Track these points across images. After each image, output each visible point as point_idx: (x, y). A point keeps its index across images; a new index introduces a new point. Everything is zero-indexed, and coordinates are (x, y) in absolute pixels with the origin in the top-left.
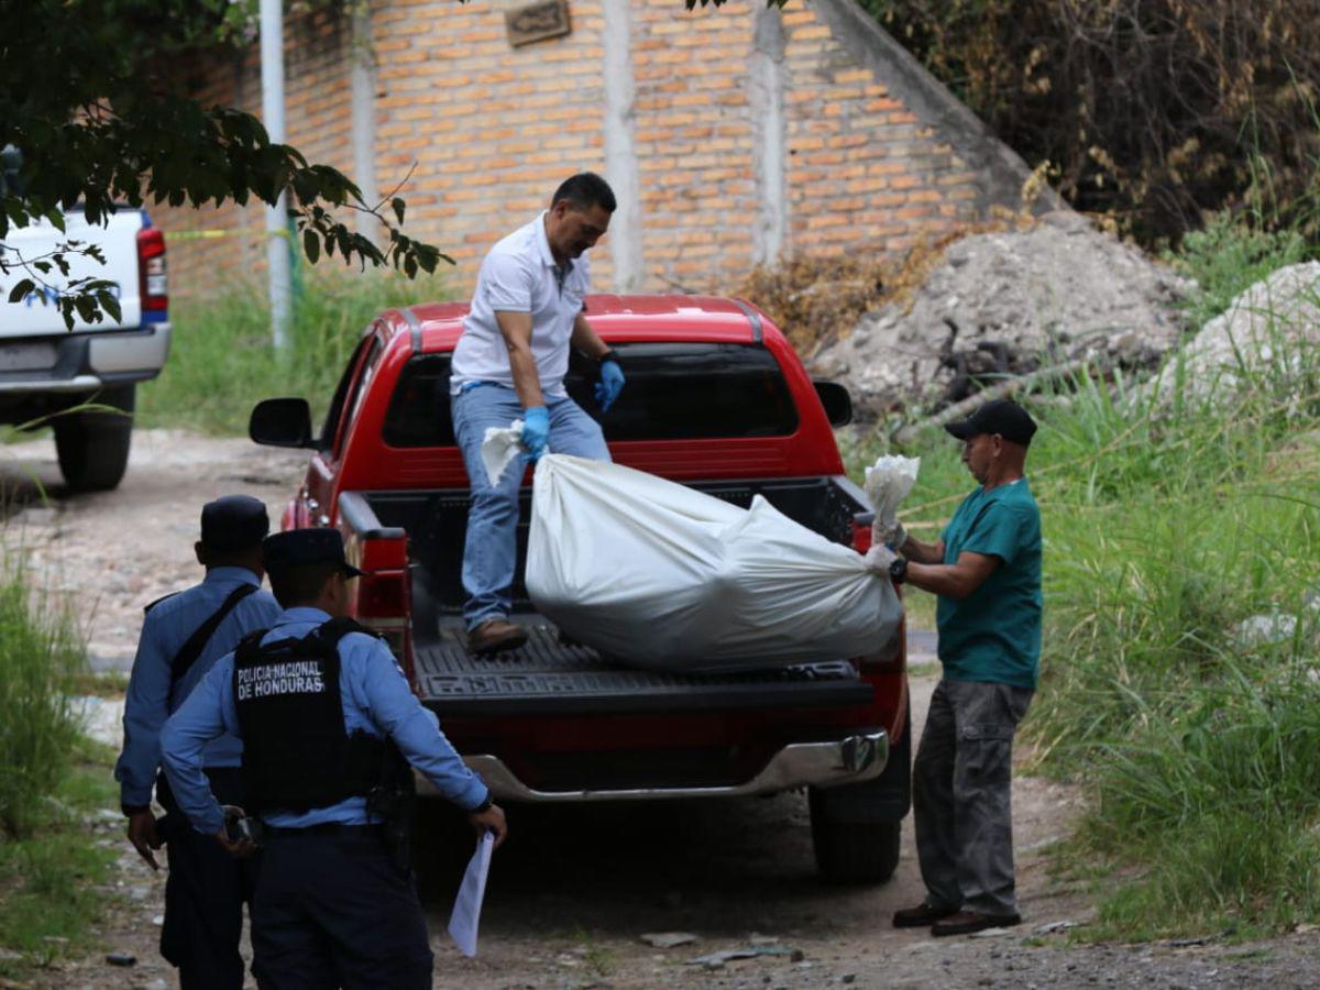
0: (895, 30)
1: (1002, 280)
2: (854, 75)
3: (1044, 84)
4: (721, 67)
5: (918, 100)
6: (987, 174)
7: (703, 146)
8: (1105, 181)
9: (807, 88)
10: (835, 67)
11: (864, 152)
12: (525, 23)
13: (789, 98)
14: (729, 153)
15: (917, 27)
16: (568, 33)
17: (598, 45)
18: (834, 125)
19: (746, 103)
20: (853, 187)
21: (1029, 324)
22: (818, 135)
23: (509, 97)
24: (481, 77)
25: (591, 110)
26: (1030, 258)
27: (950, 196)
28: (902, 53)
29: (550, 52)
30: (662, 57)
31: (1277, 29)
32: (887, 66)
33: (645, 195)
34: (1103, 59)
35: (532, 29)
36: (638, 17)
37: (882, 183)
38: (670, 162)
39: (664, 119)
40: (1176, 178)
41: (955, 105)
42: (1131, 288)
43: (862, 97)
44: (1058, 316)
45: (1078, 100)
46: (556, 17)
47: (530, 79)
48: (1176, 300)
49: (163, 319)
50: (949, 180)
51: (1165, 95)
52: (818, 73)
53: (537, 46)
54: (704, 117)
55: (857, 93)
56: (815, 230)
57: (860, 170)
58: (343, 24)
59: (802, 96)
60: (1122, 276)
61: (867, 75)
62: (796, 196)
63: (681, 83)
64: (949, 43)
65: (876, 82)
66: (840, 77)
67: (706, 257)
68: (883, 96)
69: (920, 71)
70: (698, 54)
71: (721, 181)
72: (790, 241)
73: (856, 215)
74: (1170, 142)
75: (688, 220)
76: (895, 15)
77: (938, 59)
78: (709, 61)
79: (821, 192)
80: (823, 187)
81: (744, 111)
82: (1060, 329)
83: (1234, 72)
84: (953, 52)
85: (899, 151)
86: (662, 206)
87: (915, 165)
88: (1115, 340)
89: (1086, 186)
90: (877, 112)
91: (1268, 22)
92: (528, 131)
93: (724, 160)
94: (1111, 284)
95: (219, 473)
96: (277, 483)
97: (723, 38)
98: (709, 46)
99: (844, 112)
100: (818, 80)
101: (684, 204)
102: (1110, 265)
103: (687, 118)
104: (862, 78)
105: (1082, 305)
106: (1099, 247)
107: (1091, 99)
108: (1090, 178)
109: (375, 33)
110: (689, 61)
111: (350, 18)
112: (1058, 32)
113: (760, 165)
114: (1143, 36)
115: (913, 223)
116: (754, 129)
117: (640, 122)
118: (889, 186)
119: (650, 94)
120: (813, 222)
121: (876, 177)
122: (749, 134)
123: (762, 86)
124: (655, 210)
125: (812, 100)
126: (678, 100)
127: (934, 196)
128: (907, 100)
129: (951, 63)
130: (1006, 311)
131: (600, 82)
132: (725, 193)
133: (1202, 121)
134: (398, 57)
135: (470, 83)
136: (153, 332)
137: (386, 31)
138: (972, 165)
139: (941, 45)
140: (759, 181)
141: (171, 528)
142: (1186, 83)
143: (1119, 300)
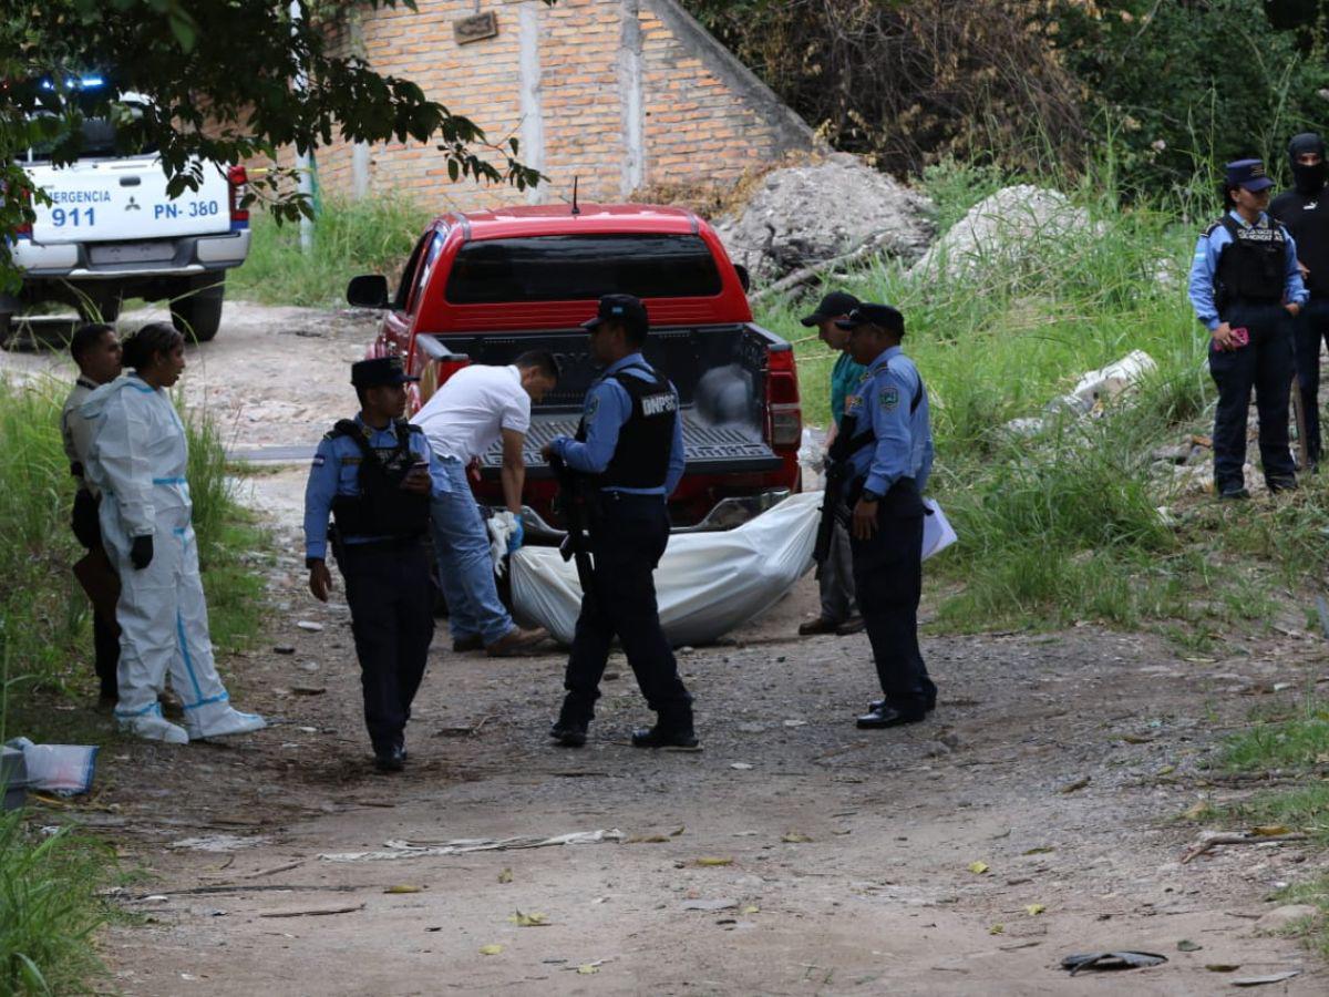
0: (716, 32)
1: (803, 198)
2: (689, 63)
3: (817, 68)
4: (599, 57)
5: (732, 80)
6: (779, 129)
7: (587, 110)
8: (858, 133)
9: (658, 72)
10: (675, 57)
11: (695, 114)
12: (467, 29)
13: (645, 78)
14: (605, 115)
15: (731, 31)
16: (496, 35)
17: (516, 43)
18: (676, 96)
19: (616, 82)
20: (689, 137)
21: (821, 227)
22: (664, 102)
23: (456, 78)
24: (437, 65)
25: (510, 87)
26: (820, 183)
27: (754, 143)
28: (722, 48)
29: (485, 47)
30: (560, 51)
31: (973, 32)
32: (712, 56)
33: (548, 143)
34: (856, 52)
35: (472, 33)
36: (543, 24)
37: (708, 135)
38: (565, 121)
39: (560, 92)
40: (906, 131)
41: (757, 83)
42: (888, 203)
43: (695, 77)
44: (842, 222)
45: (839, 79)
46: (488, 24)
47: (470, 66)
48: (919, 211)
49: (246, 226)
50: (754, 132)
51: (898, 74)
52: (665, 61)
53: (474, 44)
54: (588, 91)
55: (691, 75)
56: (665, 165)
57: (693, 126)
58: (344, 29)
59: (654, 76)
60: (881, 195)
61: (698, 62)
62: (651, 144)
63: (573, 68)
64: (752, 41)
65: (704, 68)
66: (680, 64)
67: (590, 184)
68: (709, 77)
69: (733, 60)
70: (584, 49)
71: (599, 133)
72: (646, 174)
73: (691, 156)
74: (902, 107)
75: (578, 159)
76: (716, 24)
77: (745, 52)
78: (591, 54)
79: (667, 141)
80: (668, 138)
81: (615, 87)
82: (842, 230)
83: (944, 61)
84: (755, 47)
85: (719, 113)
86: (560, 150)
87: (731, 123)
88: (879, 237)
89: (845, 137)
90: (705, 87)
91: (967, 27)
92: (468, 101)
93: (602, 120)
94: (875, 201)
95: (277, 330)
96: (318, 335)
97: (600, 38)
98: (591, 43)
99: (683, 87)
100: (664, 66)
101: (575, 149)
102: (874, 188)
103: (578, 92)
104: (695, 65)
105: (856, 215)
106: (866, 176)
107: (849, 79)
108: (848, 131)
109: (365, 36)
110: (578, 53)
111: (348, 26)
112: (824, 34)
113: (626, 124)
114: (883, 37)
115: (730, 162)
116: (622, 99)
117: (544, 94)
118: (713, 137)
119: (551, 77)
120: (661, 161)
121: (704, 130)
122: (619, 102)
123: (627, 70)
124: (555, 154)
125: (660, 79)
126: (570, 80)
127: (743, 143)
128: (725, 79)
129: (754, 54)
130: (806, 219)
131: (517, 68)
132: (603, 142)
133: (924, 93)
134: (381, 52)
135: (429, 69)
136: (239, 235)
137: (373, 35)
138: (769, 122)
139: (747, 43)
140: (625, 134)
141: (254, 366)
142: (912, 67)
143: (881, 211)
